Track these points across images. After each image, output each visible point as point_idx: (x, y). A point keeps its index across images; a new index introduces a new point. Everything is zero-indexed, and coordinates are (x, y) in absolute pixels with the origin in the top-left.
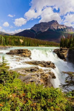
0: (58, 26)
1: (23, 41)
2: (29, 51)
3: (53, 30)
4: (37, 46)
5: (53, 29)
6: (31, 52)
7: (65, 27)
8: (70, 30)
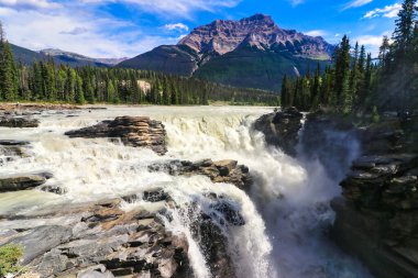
0: (274, 35)
1: (149, 87)
2: (153, 124)
3: (259, 47)
4: (200, 104)
5: (257, 44)
6: (163, 126)
7: (299, 39)
8: (315, 47)
